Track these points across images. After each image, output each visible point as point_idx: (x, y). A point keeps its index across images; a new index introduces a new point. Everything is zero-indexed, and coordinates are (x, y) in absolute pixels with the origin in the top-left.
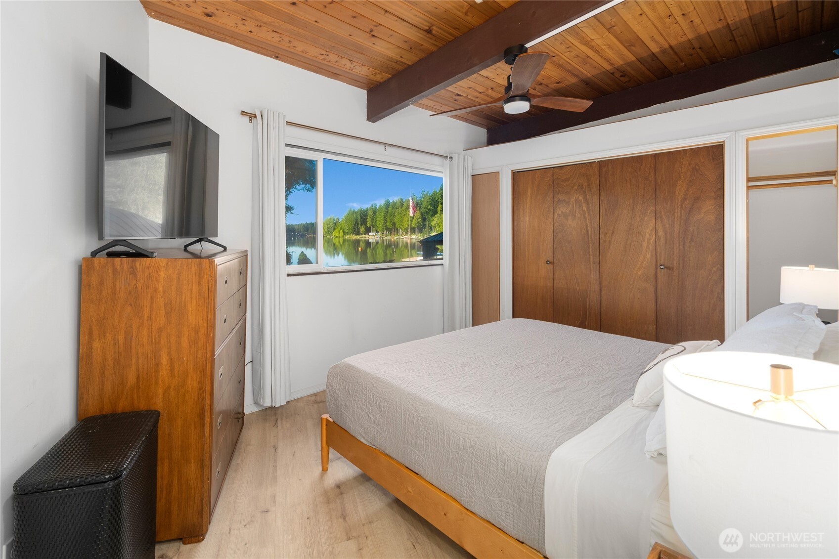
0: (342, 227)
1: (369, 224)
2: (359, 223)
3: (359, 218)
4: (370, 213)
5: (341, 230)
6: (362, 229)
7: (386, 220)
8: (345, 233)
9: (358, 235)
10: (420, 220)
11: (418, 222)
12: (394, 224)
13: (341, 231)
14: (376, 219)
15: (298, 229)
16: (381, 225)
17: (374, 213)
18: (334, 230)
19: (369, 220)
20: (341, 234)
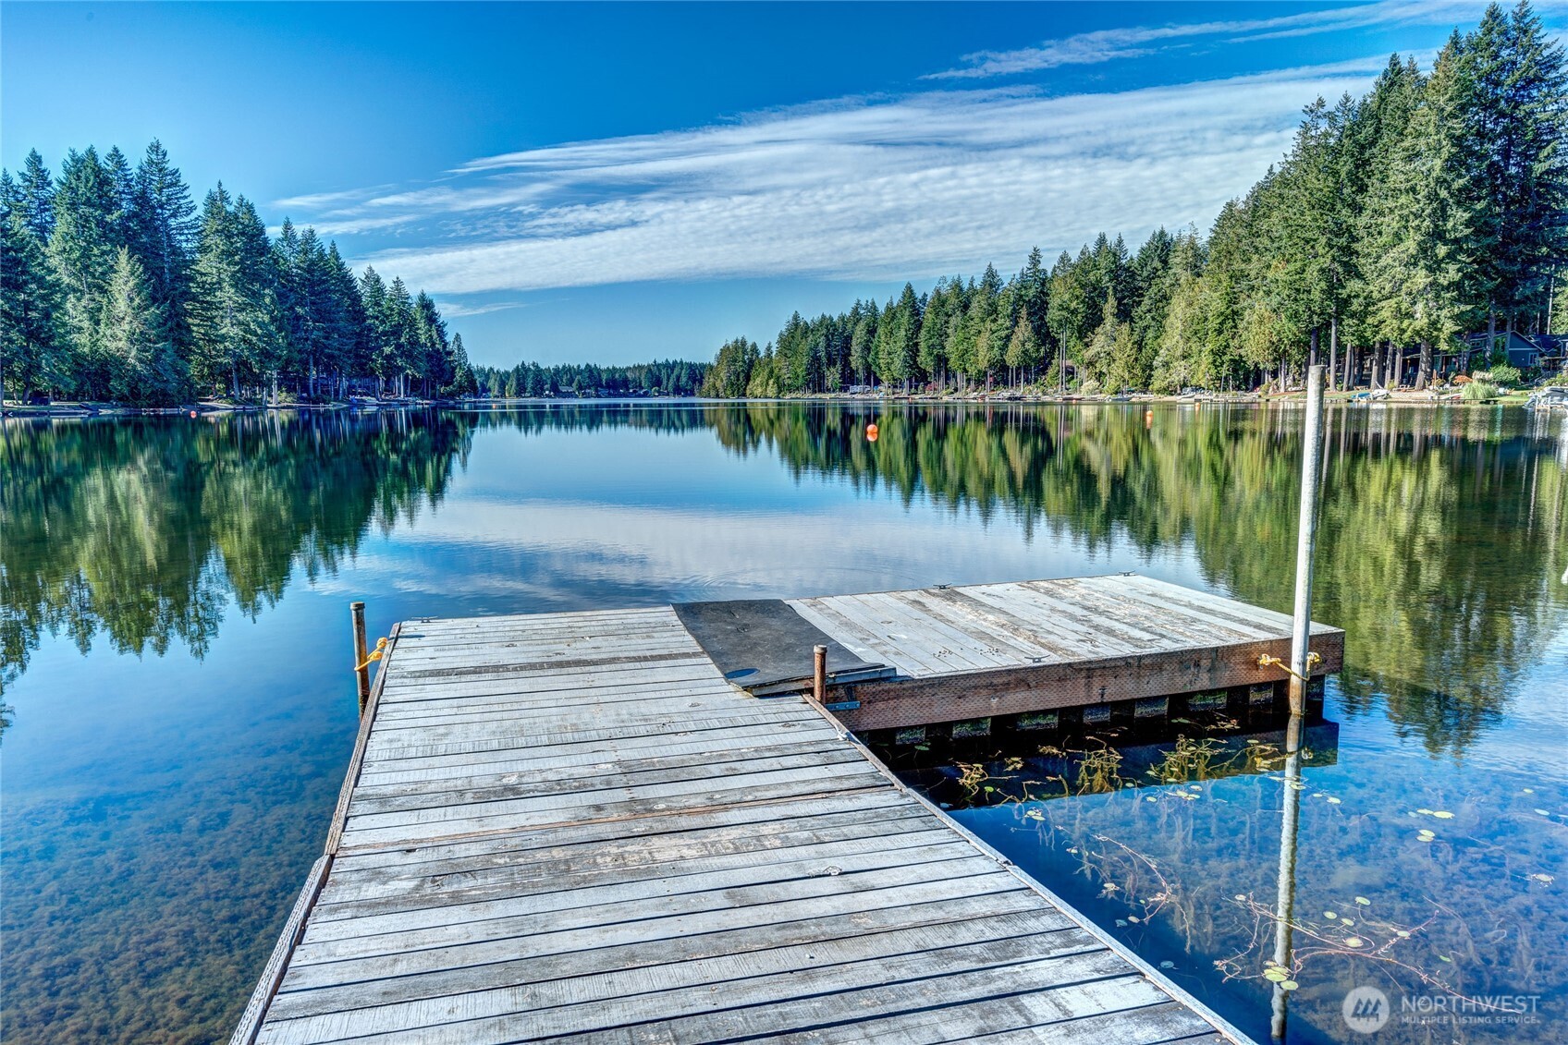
0: (772, 372)
1: (856, 361)
2: (824, 360)
3: (822, 345)
4: (859, 334)
5: (769, 379)
6: (833, 375)
7: (913, 350)
8: (781, 388)
9: (821, 391)
10: (1029, 346)
11: (1025, 352)
12: (942, 361)
13: (771, 382)
14: (877, 347)
15: (634, 380)
16: (898, 363)
17: (872, 331)
18: (748, 379)
19: (856, 350)
20: (772, 390)
